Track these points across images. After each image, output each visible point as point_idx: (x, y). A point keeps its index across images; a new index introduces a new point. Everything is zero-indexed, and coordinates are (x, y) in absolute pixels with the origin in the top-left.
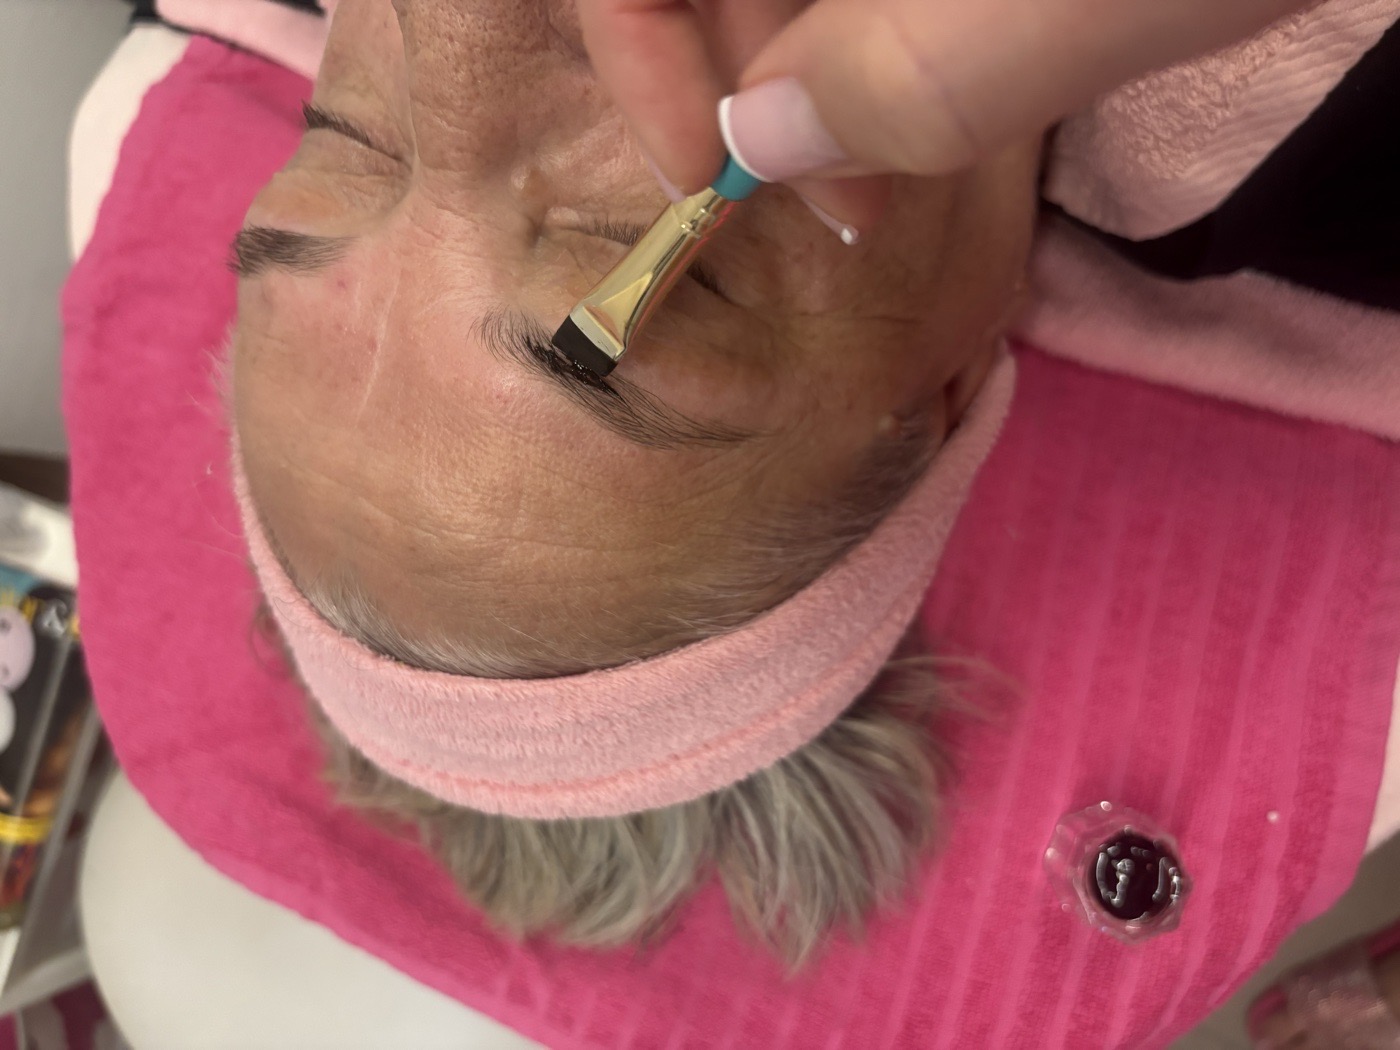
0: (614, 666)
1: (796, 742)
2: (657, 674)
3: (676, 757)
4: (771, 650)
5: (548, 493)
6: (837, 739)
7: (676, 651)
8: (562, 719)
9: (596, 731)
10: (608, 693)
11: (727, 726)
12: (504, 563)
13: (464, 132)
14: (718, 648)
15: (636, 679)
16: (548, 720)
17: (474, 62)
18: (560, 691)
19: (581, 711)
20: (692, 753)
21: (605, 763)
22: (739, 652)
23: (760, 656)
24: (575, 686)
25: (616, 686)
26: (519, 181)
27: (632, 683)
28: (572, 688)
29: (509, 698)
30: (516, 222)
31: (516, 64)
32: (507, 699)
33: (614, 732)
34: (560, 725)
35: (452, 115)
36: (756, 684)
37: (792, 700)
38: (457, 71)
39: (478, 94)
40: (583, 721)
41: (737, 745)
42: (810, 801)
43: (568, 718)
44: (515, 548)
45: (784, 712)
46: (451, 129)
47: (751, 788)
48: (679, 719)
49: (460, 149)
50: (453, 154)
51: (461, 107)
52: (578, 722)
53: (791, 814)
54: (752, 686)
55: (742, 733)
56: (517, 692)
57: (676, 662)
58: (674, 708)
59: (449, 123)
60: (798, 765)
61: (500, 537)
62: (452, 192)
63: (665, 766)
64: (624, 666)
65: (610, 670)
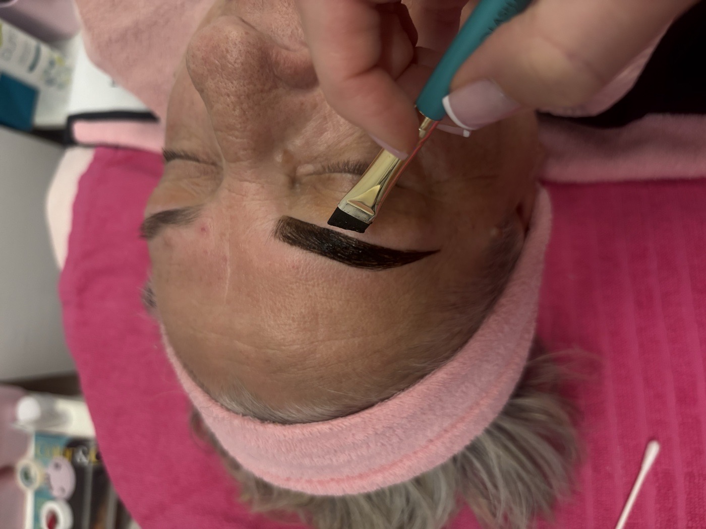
0: (388, 398)
1: (491, 417)
2: (412, 396)
3: (431, 441)
4: (469, 369)
5: (331, 311)
6: (511, 411)
7: (419, 382)
8: (368, 434)
9: (387, 436)
10: (389, 413)
11: (454, 417)
12: (318, 356)
13: (245, 140)
14: (440, 376)
15: (401, 402)
16: (360, 436)
17: (242, 104)
18: (363, 418)
19: (377, 427)
20: (439, 436)
21: (394, 453)
22: (452, 374)
23: (464, 374)
24: (370, 414)
25: (391, 409)
26: (279, 158)
27: (399, 404)
28: (369, 415)
29: (338, 429)
30: (281, 179)
31: (263, 99)
32: (336, 430)
33: (397, 435)
34: (367, 437)
35: (237, 133)
36: (464, 389)
37: (484, 395)
38: (234, 110)
39: (247, 119)
40: (379, 432)
41: (462, 426)
42: (506, 448)
43: (371, 433)
44: (321, 347)
45: (481, 402)
46: (238, 140)
47: (474, 448)
48: (429, 419)
49: (245, 149)
50: (242, 153)
51: (241, 128)
52: (376, 434)
53: (498, 457)
54: (463, 392)
55: (462, 419)
56: (341, 425)
57: (420, 388)
58: (424, 414)
59: (237, 138)
60: (496, 430)
61: (312, 343)
62: (246, 172)
63: (427, 447)
64: (393, 397)
65: (386, 400)
